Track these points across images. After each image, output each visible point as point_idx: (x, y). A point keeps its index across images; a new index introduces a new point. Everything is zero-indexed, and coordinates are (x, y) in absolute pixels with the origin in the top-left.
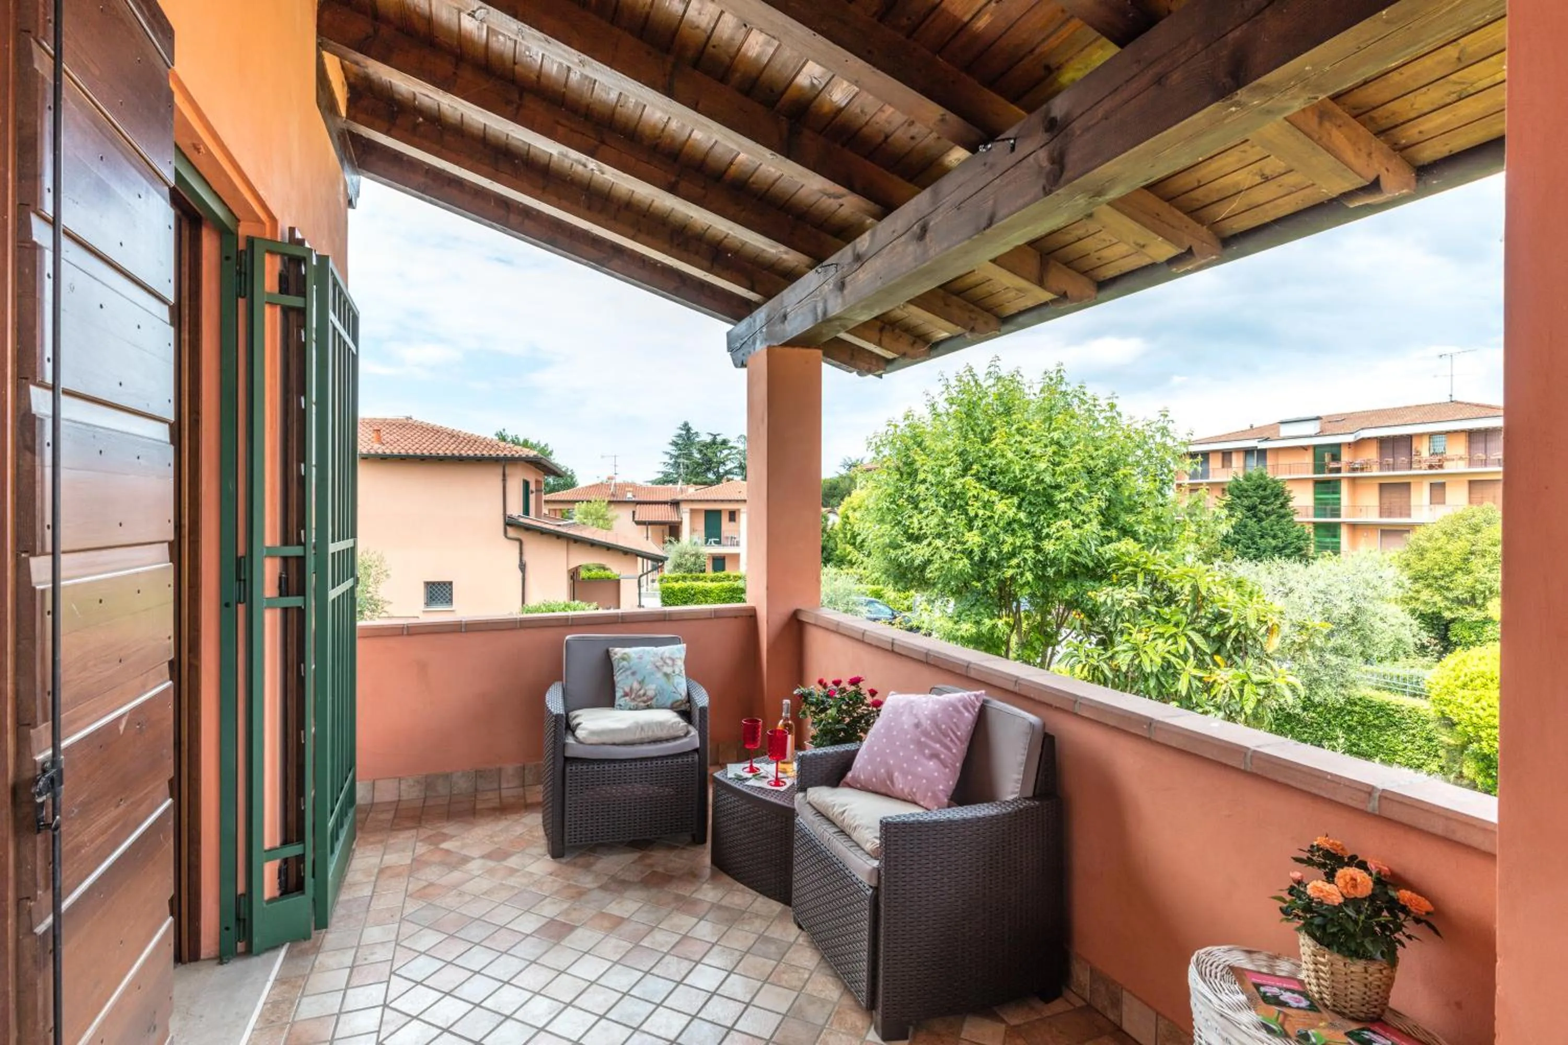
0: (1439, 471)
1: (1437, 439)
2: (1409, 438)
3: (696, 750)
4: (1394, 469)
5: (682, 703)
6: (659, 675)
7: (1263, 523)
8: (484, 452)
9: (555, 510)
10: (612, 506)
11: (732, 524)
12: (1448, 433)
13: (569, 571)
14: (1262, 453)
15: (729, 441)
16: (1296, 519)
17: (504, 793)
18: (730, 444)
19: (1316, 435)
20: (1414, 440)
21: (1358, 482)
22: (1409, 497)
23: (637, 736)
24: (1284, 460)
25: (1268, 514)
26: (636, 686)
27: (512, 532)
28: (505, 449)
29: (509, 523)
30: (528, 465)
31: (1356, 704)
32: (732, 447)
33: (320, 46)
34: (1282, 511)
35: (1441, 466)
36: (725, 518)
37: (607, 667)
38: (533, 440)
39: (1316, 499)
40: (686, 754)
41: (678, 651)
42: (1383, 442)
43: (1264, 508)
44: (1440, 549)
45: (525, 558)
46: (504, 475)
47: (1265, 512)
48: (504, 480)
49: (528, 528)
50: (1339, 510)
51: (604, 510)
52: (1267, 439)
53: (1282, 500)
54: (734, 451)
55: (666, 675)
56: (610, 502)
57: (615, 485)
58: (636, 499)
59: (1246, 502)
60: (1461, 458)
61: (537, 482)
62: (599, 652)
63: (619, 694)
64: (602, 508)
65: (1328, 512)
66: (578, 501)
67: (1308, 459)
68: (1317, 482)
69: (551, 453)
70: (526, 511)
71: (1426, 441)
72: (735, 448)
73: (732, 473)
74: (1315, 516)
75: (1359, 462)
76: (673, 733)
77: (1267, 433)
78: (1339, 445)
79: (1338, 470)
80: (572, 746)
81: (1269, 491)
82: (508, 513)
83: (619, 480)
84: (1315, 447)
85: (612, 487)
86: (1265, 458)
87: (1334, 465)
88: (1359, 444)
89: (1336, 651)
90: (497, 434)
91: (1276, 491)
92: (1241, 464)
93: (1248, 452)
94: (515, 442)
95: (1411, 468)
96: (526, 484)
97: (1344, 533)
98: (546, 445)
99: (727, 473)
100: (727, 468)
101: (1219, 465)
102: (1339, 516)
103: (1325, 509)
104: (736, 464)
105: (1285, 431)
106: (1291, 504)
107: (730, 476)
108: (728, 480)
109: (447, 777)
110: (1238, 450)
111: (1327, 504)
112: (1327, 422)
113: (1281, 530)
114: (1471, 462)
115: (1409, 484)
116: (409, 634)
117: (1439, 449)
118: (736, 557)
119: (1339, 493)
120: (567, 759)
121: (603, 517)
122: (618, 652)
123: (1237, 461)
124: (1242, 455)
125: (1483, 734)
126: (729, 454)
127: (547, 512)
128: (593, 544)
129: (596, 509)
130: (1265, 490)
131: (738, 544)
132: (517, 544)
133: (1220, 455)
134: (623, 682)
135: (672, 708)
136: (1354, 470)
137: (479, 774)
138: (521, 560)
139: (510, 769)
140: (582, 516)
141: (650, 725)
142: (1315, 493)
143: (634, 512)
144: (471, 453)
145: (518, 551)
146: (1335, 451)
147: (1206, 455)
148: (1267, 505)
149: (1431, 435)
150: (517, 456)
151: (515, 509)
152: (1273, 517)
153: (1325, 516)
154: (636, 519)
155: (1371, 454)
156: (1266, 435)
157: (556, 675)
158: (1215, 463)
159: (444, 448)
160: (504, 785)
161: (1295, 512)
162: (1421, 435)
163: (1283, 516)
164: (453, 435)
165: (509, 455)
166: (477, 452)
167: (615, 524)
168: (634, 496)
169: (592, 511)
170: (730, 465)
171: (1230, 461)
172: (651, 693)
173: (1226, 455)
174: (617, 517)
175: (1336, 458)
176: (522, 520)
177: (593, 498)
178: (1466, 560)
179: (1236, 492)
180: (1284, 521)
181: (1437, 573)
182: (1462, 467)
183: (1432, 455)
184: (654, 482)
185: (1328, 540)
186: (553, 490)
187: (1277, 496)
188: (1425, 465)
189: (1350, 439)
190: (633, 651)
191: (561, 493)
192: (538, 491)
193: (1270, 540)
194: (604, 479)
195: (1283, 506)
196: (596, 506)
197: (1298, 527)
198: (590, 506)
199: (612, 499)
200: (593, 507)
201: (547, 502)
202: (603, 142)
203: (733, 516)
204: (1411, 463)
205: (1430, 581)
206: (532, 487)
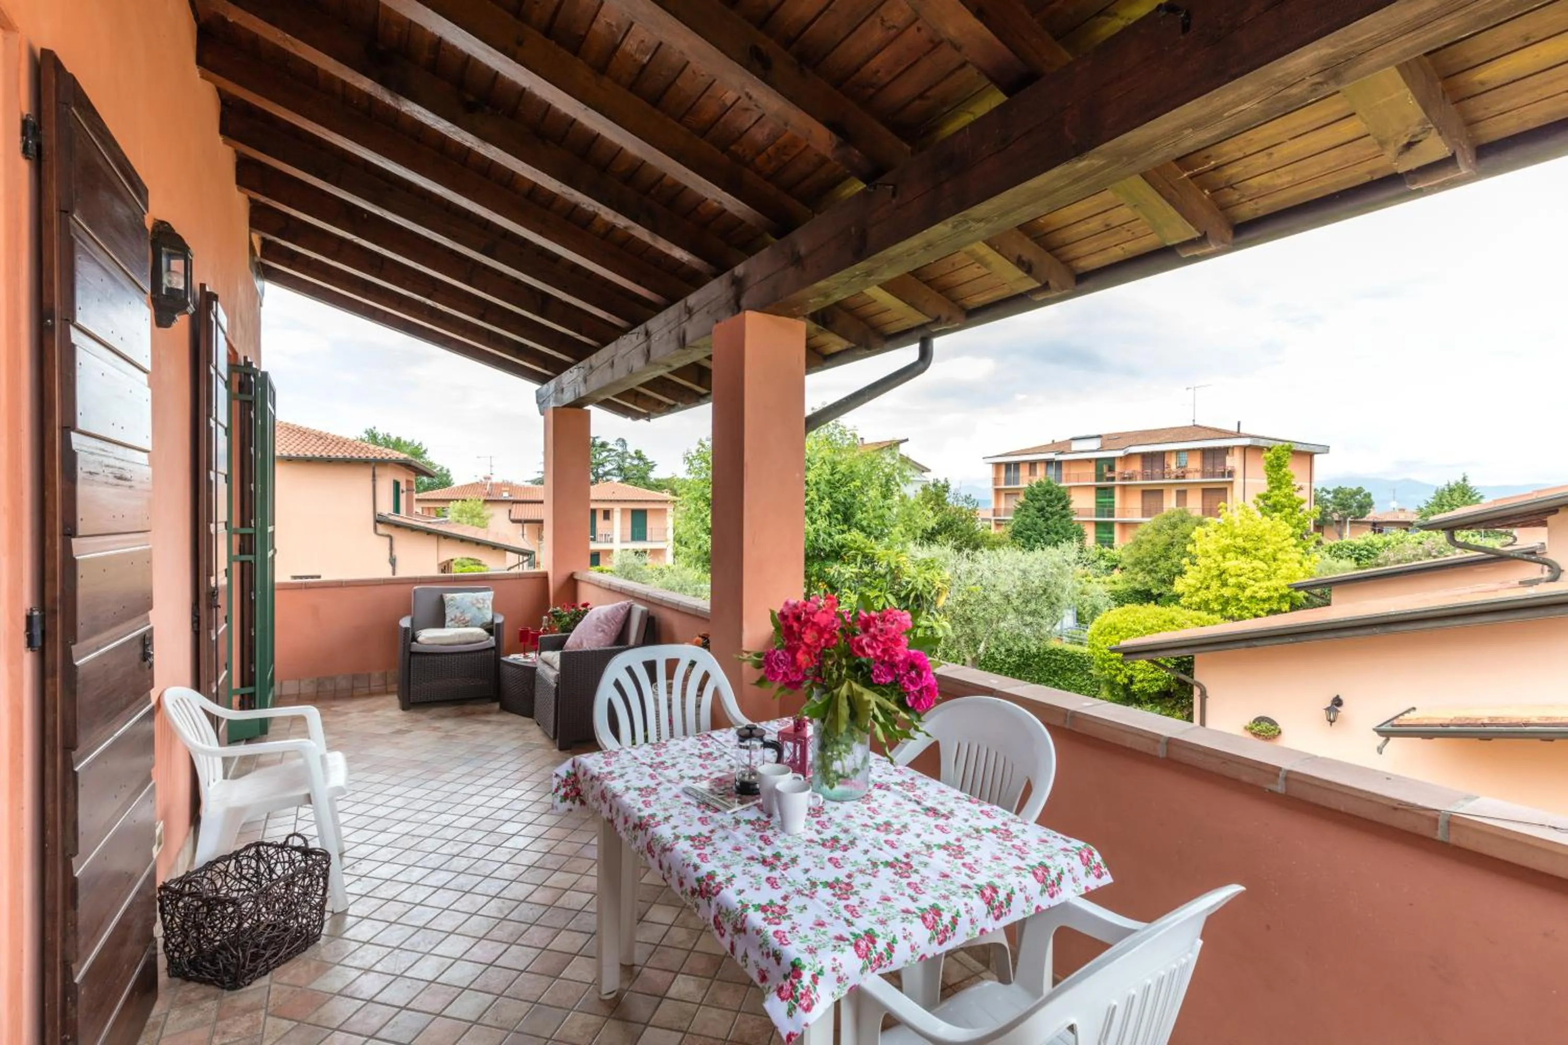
0: (1183, 481)
1: (1181, 455)
2: (1162, 454)
3: (493, 648)
4: (1152, 479)
5: (488, 624)
6: (474, 609)
7: (1049, 522)
8: (354, 454)
9: (429, 509)
10: (488, 505)
11: (607, 522)
12: (1188, 450)
13: (440, 565)
14: (1059, 463)
15: (608, 444)
16: (1075, 518)
17: (372, 688)
18: (609, 447)
19: (1097, 450)
20: (1166, 455)
21: (1128, 488)
22: (1162, 501)
23: (457, 640)
24: (1074, 470)
25: (1052, 514)
26: (458, 615)
27: (381, 529)
28: (374, 451)
29: (379, 520)
30: (398, 466)
31: (1057, 654)
32: (611, 450)
33: (250, 231)
34: (1064, 512)
35: (1183, 477)
36: (599, 517)
37: (441, 605)
38: (406, 438)
39: (1097, 502)
40: (487, 649)
41: (488, 596)
42: (1144, 456)
43: (1050, 509)
44: (1150, 541)
45: (395, 553)
46: (374, 476)
47: (1051, 513)
48: (374, 480)
49: (398, 526)
50: (1113, 511)
51: (479, 508)
52: (1062, 453)
53: (1063, 503)
54: (613, 454)
55: (479, 609)
56: (486, 501)
57: (491, 485)
58: (512, 498)
59: (1037, 505)
60: (1197, 471)
61: (408, 482)
62: (436, 597)
63: (448, 619)
64: (478, 507)
65: (1106, 513)
66: (453, 500)
67: (1091, 470)
68: (1098, 489)
69: (425, 452)
70: (397, 509)
71: (1174, 455)
72: (614, 450)
73: (611, 475)
74: (1097, 516)
75: (1129, 471)
76: (480, 639)
77: (1062, 447)
78: (1113, 459)
79: (1113, 479)
80: (415, 647)
81: (1053, 496)
82: (379, 511)
83: (495, 480)
84: (1097, 460)
85: (488, 487)
86: (1061, 468)
87: (1109, 475)
88: (1129, 457)
89: (1033, 613)
90: (366, 432)
91: (1060, 495)
92: (1043, 472)
93: (1049, 463)
94: (387, 442)
95: (1164, 478)
96: (397, 484)
97: (1117, 529)
98: (420, 444)
99: (606, 474)
100: (606, 469)
101: (1027, 473)
102: (1113, 516)
103: (1103, 511)
104: (615, 466)
105: (1076, 446)
106: (1071, 506)
107: (609, 477)
108: (608, 480)
109: (333, 679)
110: (1041, 461)
111: (1105, 506)
112: (1107, 440)
113: (1062, 527)
114: (1204, 474)
115: (1162, 491)
116: (306, 588)
117: (1183, 464)
118: (609, 552)
119: (1113, 497)
120: (412, 654)
121: (478, 515)
122: (448, 596)
123: (1040, 471)
124: (1044, 465)
125: (1106, 665)
126: (608, 456)
127: (420, 511)
128: (463, 540)
129: (471, 508)
130: (1051, 495)
131: (611, 541)
132: (387, 540)
133: (1028, 465)
134: (450, 613)
135: (482, 627)
136: (1124, 479)
137: (355, 677)
138: (391, 554)
139: (376, 675)
140: (456, 515)
141: (464, 634)
142: (1097, 498)
143: (510, 511)
144: (340, 455)
145: (388, 546)
146: (1110, 463)
147: (1017, 464)
148: (1052, 507)
149: (1178, 452)
150: (387, 458)
151: (385, 507)
152: (1056, 517)
153: (1103, 516)
154: (512, 517)
155: (1136, 466)
156: (1062, 449)
157: (408, 612)
158: (1024, 472)
159: (311, 450)
160: (372, 684)
161: (1073, 513)
162: (1171, 452)
163: (1064, 517)
164: (320, 437)
165: (379, 457)
166: (346, 454)
167: (491, 522)
168: (511, 496)
169: (468, 510)
170: (608, 467)
171: (1035, 470)
172: (467, 619)
173: (1033, 464)
174: (492, 515)
175: (1111, 469)
176: (391, 518)
177: (468, 497)
178: (1166, 550)
179: (1030, 497)
180: (1065, 520)
181: (1148, 560)
182: (1197, 478)
183: (1177, 468)
184: (533, 482)
185: (1106, 535)
186: (428, 488)
187: (1060, 500)
188: (1173, 476)
189: (1120, 453)
190: (458, 596)
191: (435, 491)
192: (409, 490)
193: (1053, 536)
194: (480, 478)
195: (1064, 508)
196: (471, 504)
197: (1076, 524)
198: (465, 504)
199: (488, 498)
200: (467, 506)
201: (418, 500)
202: (436, 290)
203: (607, 514)
204: (1164, 475)
205: (1144, 566)
206: (403, 486)
